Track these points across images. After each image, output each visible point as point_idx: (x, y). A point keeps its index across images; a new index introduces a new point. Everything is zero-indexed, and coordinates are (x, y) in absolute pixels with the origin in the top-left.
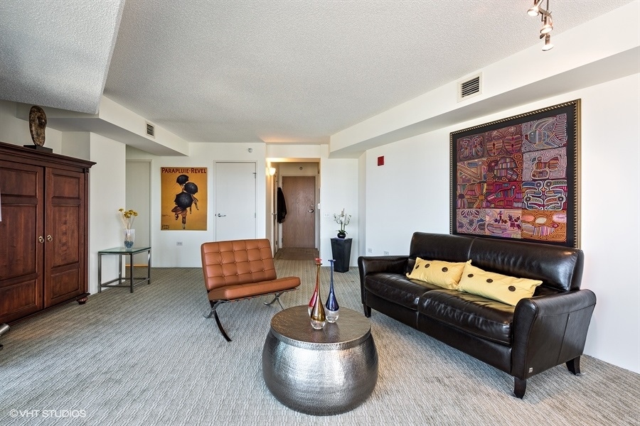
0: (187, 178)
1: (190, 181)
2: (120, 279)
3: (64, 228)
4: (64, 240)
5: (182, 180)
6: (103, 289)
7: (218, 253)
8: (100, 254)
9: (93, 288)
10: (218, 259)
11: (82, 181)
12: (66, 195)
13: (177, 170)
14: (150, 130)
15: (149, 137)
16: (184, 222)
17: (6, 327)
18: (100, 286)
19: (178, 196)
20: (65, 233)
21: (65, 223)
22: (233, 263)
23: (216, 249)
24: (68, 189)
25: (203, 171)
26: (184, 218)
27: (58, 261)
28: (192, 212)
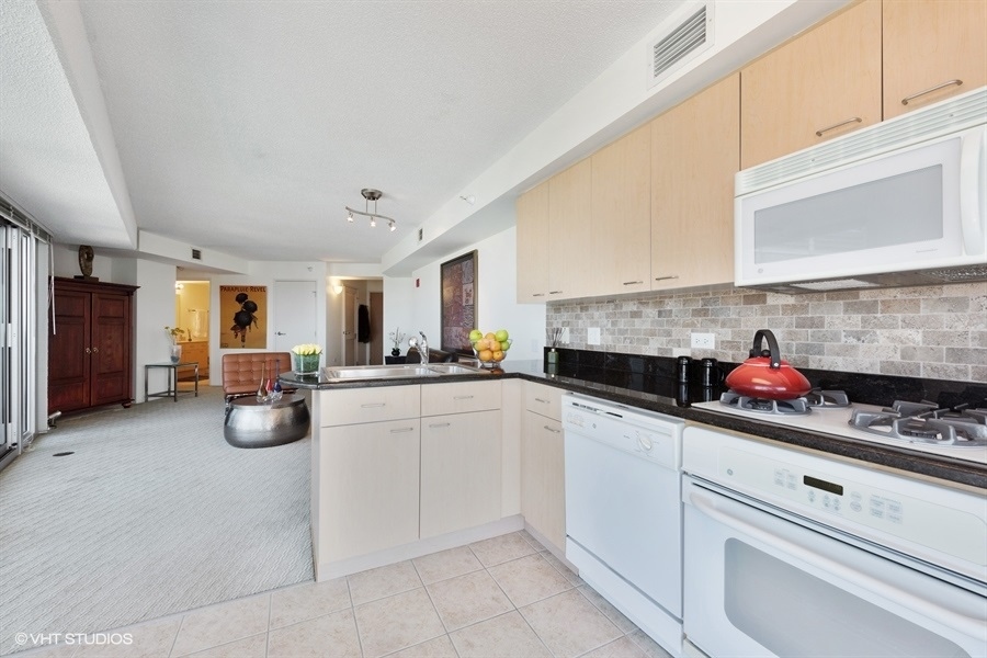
0: (246, 296)
1: (249, 299)
2: (169, 391)
3: (109, 342)
4: (109, 352)
5: (242, 298)
6: (150, 399)
7: (237, 363)
8: (147, 367)
9: (139, 397)
10: (236, 368)
11: (126, 303)
12: (111, 314)
13: (236, 288)
14: (196, 255)
15: (196, 261)
16: (243, 341)
17: (59, 413)
18: (147, 396)
19: (237, 315)
20: (110, 347)
21: (110, 338)
22: (251, 371)
23: (234, 360)
24: (112, 310)
25: (262, 289)
26: (244, 336)
27: (104, 369)
28: (251, 331)
